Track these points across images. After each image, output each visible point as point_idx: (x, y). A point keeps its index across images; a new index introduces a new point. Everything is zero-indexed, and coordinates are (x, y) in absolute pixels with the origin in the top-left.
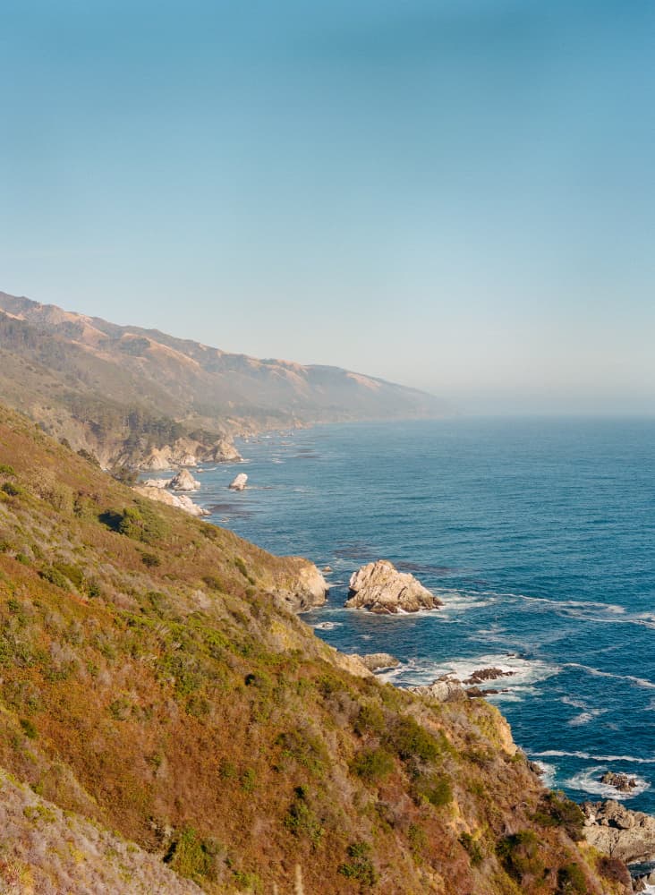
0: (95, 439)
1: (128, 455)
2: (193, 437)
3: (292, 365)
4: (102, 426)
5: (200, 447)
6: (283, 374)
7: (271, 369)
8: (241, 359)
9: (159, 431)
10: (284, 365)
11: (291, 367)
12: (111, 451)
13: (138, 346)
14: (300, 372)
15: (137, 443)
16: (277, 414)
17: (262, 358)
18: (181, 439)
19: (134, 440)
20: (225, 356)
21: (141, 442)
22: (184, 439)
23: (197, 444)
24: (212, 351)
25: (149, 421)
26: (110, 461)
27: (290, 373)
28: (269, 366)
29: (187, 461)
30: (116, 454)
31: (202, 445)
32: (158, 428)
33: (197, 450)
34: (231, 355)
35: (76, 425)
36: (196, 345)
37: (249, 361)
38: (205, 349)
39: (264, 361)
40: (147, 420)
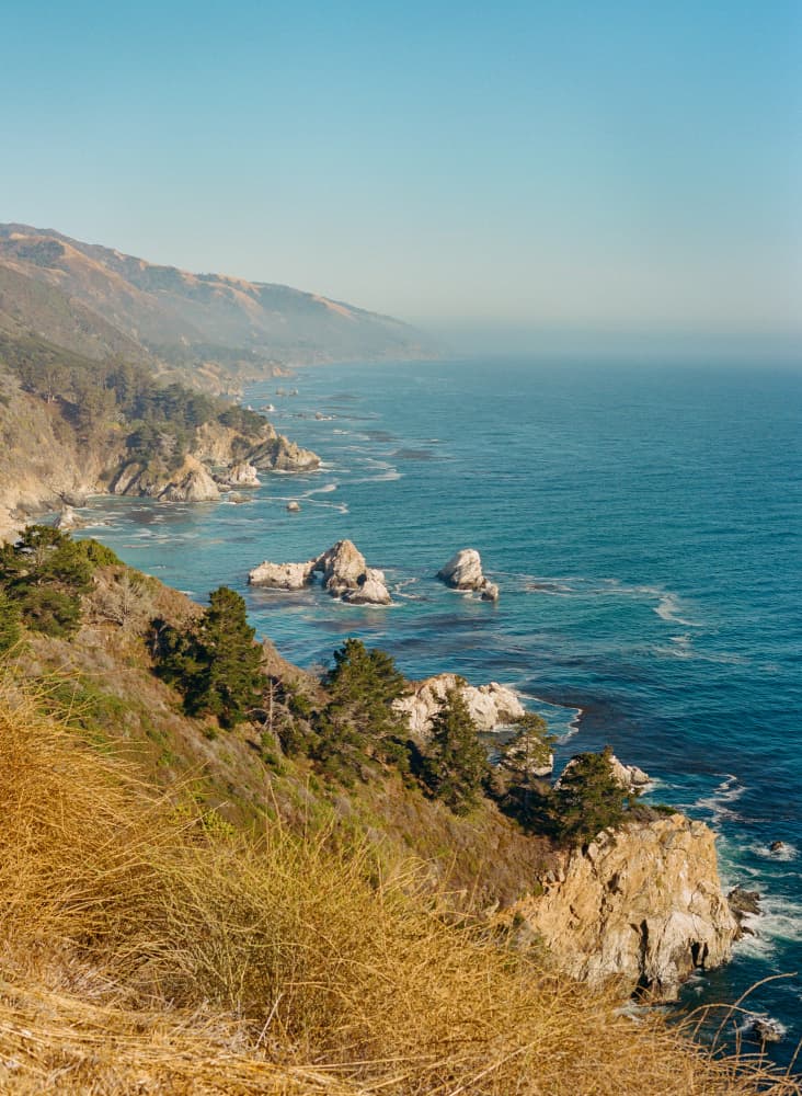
0: (72, 434)
1: (137, 466)
2: (224, 420)
3: (239, 282)
4: (83, 406)
5: (237, 439)
6: (230, 295)
7: (213, 288)
8: (171, 273)
9: (166, 409)
10: (227, 281)
11: (238, 285)
12: (104, 458)
13: (46, 252)
14: (250, 292)
15: (156, 443)
16: (247, 355)
17: (197, 273)
18: (206, 425)
19: (148, 436)
20: (150, 268)
21: (164, 443)
22: (210, 424)
23: (233, 433)
24: (132, 261)
25: (145, 391)
26: (103, 477)
27: (239, 295)
28: (211, 284)
29: (243, 476)
30: (112, 463)
31: (241, 436)
32: (162, 403)
33: (233, 445)
34: (159, 268)
35: (33, 407)
36: (110, 252)
37: (184, 276)
38: (122, 258)
39: (200, 277)
40: (140, 388)
